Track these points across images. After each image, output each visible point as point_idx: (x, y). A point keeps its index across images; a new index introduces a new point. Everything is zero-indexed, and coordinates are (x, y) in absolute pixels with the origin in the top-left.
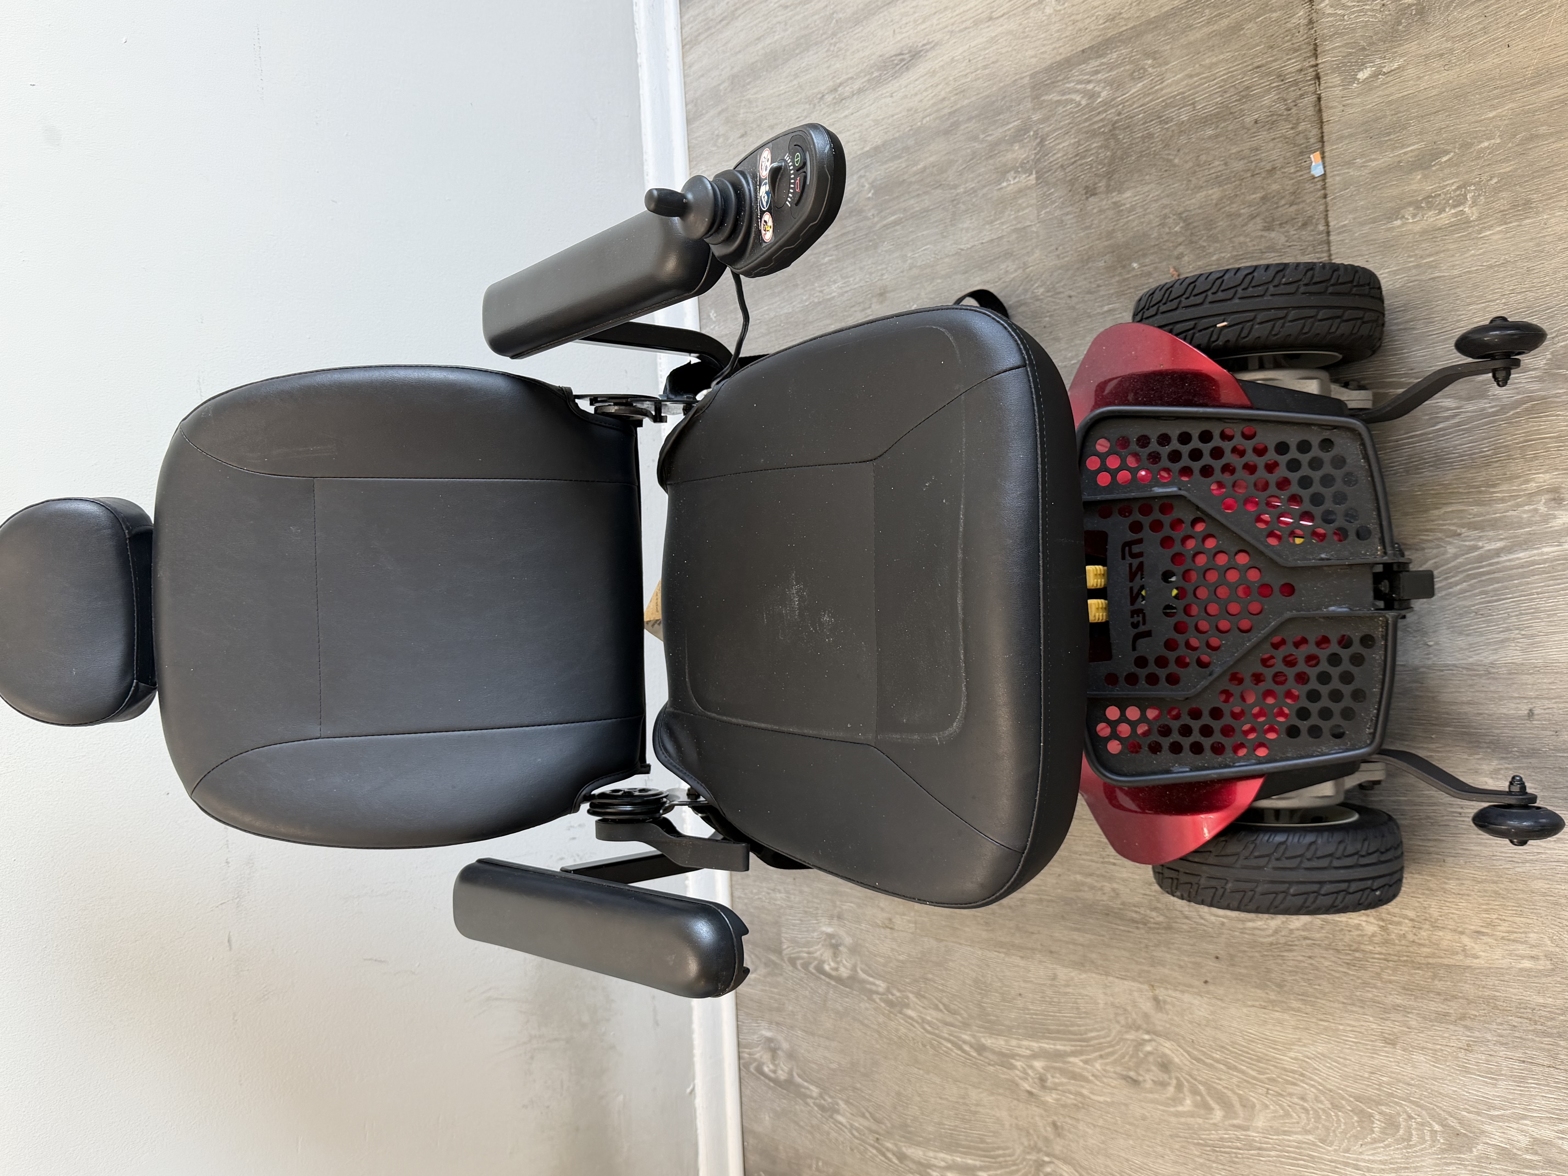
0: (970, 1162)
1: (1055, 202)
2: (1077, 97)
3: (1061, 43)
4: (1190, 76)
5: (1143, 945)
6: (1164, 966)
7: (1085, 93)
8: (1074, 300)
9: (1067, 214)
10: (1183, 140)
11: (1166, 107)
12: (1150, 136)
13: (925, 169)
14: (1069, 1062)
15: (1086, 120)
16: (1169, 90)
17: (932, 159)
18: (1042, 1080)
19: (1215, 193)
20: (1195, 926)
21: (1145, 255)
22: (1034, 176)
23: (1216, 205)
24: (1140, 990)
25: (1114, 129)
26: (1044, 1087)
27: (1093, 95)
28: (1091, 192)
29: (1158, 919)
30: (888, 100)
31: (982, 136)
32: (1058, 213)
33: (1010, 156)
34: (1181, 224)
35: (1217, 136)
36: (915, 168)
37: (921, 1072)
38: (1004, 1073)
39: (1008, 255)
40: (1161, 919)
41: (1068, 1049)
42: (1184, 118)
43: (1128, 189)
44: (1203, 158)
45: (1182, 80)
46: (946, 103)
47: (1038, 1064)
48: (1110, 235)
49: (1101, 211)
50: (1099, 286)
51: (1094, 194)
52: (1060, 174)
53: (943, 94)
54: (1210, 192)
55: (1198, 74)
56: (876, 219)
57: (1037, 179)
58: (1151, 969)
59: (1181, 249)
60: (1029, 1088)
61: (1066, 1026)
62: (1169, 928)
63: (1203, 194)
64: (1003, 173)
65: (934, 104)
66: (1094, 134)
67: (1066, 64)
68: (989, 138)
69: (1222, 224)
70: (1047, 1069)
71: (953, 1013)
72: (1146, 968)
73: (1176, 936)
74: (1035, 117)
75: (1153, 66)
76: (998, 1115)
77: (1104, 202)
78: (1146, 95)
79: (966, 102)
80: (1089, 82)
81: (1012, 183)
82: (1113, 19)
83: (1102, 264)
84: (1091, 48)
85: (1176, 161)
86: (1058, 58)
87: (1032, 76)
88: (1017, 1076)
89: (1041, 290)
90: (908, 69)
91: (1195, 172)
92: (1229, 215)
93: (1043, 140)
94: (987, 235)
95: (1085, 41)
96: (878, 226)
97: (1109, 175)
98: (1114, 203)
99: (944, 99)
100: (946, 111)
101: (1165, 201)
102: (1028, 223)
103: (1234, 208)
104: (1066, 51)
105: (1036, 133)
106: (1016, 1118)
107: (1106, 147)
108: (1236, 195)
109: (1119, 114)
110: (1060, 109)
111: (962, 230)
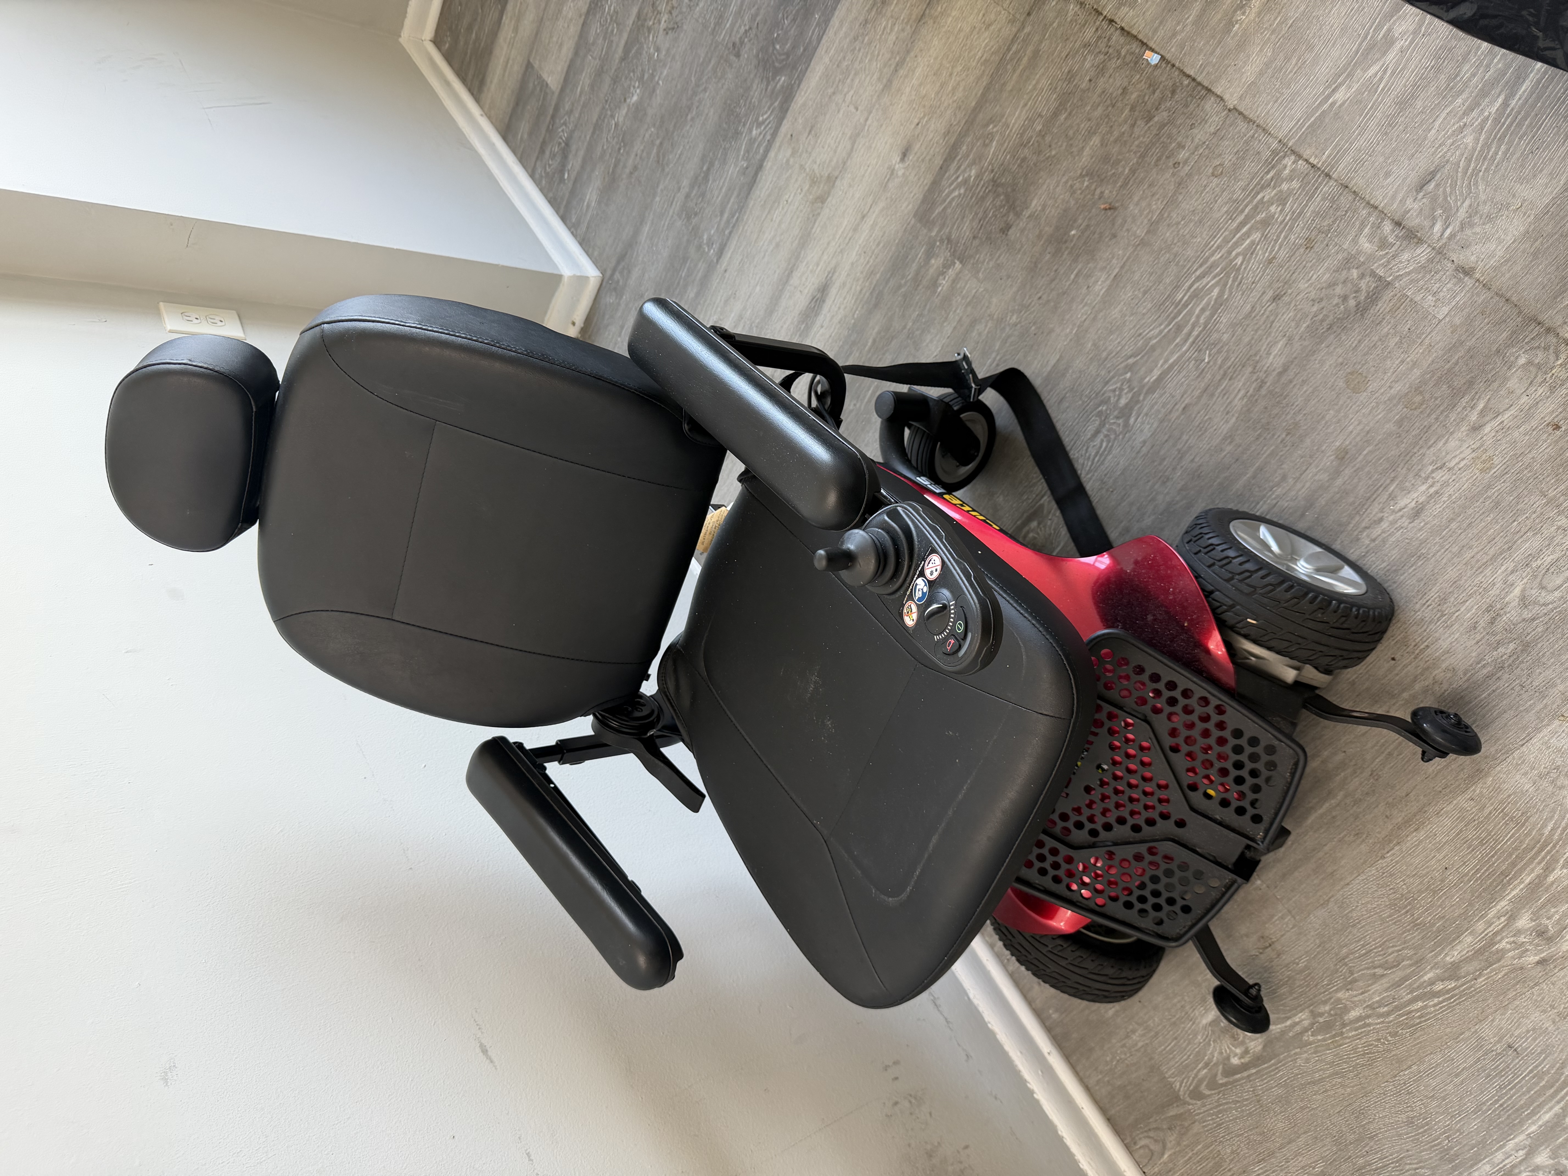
3: (922, 179)
7: (959, 186)
10: (1048, 138)
11: (1022, 135)
16: (1016, 126)
21: (1075, 221)
22: (958, 263)
23: (1102, 145)
25: (995, 182)
27: (965, 181)
32: (991, 264)
33: (931, 271)
35: (1070, 114)
39: (974, 323)
42: (1039, 128)
46: (864, 291)
48: (1039, 237)
49: (1022, 231)
50: (1056, 271)
51: (1010, 227)
52: (976, 242)
53: (859, 288)
59: (1098, 192)
63: (1087, 151)
64: (934, 284)
67: (935, 184)
69: (1115, 150)
77: (1021, 224)
80: (958, 177)
81: (944, 283)
82: (949, 132)
83: (1048, 257)
84: (945, 160)
86: (926, 188)
87: (915, 216)
89: (1014, 317)
90: (824, 301)
95: (938, 161)
98: (1029, 217)
99: (861, 290)
100: (868, 294)
104: (928, 179)
105: (942, 241)
107: (998, 195)
108: (1111, 127)
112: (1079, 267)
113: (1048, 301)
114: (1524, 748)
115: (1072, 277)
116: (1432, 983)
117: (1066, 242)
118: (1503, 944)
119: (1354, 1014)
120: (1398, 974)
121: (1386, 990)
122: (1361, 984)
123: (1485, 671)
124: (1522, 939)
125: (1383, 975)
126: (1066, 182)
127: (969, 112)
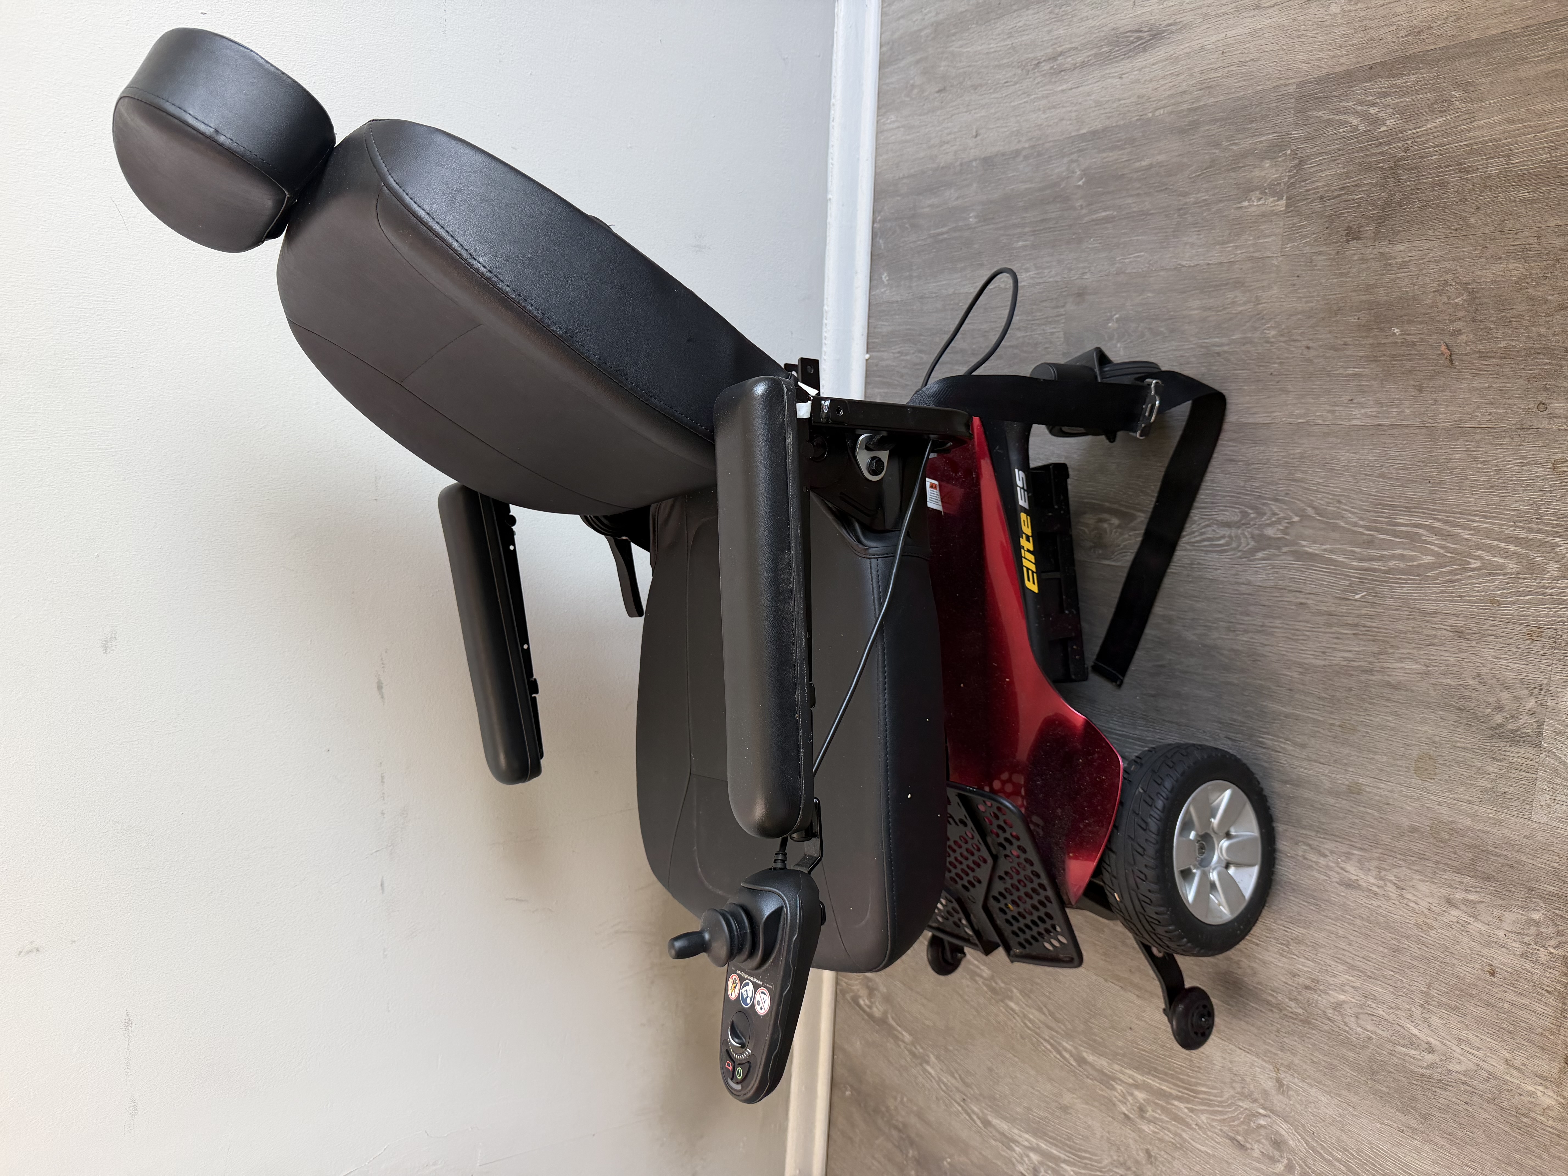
0: (1055, 1152)
1: (1305, 237)
2: (1355, 121)
3: (1343, 51)
4: (1511, 121)
5: (1274, 1028)
6: (1295, 1055)
7: (1365, 116)
8: (1313, 353)
9: (1320, 253)
10: (1487, 196)
11: (1471, 152)
12: (1443, 184)
13: (1150, 166)
14: (1173, 1105)
15: (1362, 150)
16: (1478, 133)
17: (1161, 158)
18: (1141, 1110)
19: (1517, 269)
20: (1337, 1030)
21: (1410, 322)
22: (1283, 202)
23: (1516, 283)
24: (1263, 1068)
25: (1397, 166)
26: (1142, 1117)
27: (1375, 121)
28: (1353, 234)
29: (1295, 1010)
30: (1116, 81)
31: (1225, 144)
32: (1307, 250)
33: (1257, 172)
34: (1465, 297)
35: (1533, 201)
36: (1138, 164)
37: (1016, 1059)
38: (1102, 1090)
39: (1239, 284)
40: (1300, 1011)
41: (1174, 1092)
42: (1492, 171)
43: (1402, 241)
44: (1509, 224)
45: (1500, 123)
46: (1187, 97)
47: (1140, 1095)
48: (1369, 288)
49: (1363, 260)
50: (1345, 344)
51: (1358, 239)
52: (1317, 206)
53: (1184, 86)
54: (1511, 266)
55: (1522, 121)
56: (1084, 211)
57: (1287, 206)
58: (1279, 1052)
59: (1458, 325)
60: (1126, 1112)
61: (1176, 1072)
62: (1306, 1022)
63: (1499, 267)
64: (1246, 190)
65: (1171, 96)
66: (1369, 168)
67: (1349, 77)
68: (1234, 148)
69: (1520, 307)
70: (1147, 1101)
71: (1057, 1020)
72: (1272, 1049)
73: (1314, 1032)
74: (1295, 134)
75: (1462, 100)
76: (1089, 1123)
77: (1369, 250)
78: (1446, 134)
79: (1212, 100)
80: (1374, 105)
81: (1255, 205)
82: (1419, 33)
83: (1353, 320)
84: (1383, 64)
85: (1472, 221)
86: (1338, 69)
87: (1300, 85)
88: (1116, 1097)
89: (1273, 333)
90: (1145, 50)
91: (1495, 239)
92: (1531, 298)
93: (1301, 162)
94: (1215, 256)
95: (1377, 55)
96: (1086, 219)
97: (1380, 221)
98: (1381, 254)
99: (1184, 92)
100: (1185, 106)
101: (1447, 265)
102: (1269, 254)
103: (1540, 292)
104: (1348, 62)
105: (1294, 153)
106: (1109, 1133)
107: (1383, 187)
108: (1546, 278)
109: (1407, 150)
110: (1331, 130)
111: (1186, 244)
112: (1366, 371)
113: (1310, 361)
114: (1239, 1051)
115: (1350, 371)
116: (1066, 1050)
117: (1382, 330)
118: (1118, 1087)
119: (1012, 1005)
120: (1053, 1024)
121: (1040, 1021)
122: (1030, 1001)
123: (1270, 998)
124: (1130, 1098)
125: (1044, 1014)
126: (1447, 271)
127: (1461, 39)
